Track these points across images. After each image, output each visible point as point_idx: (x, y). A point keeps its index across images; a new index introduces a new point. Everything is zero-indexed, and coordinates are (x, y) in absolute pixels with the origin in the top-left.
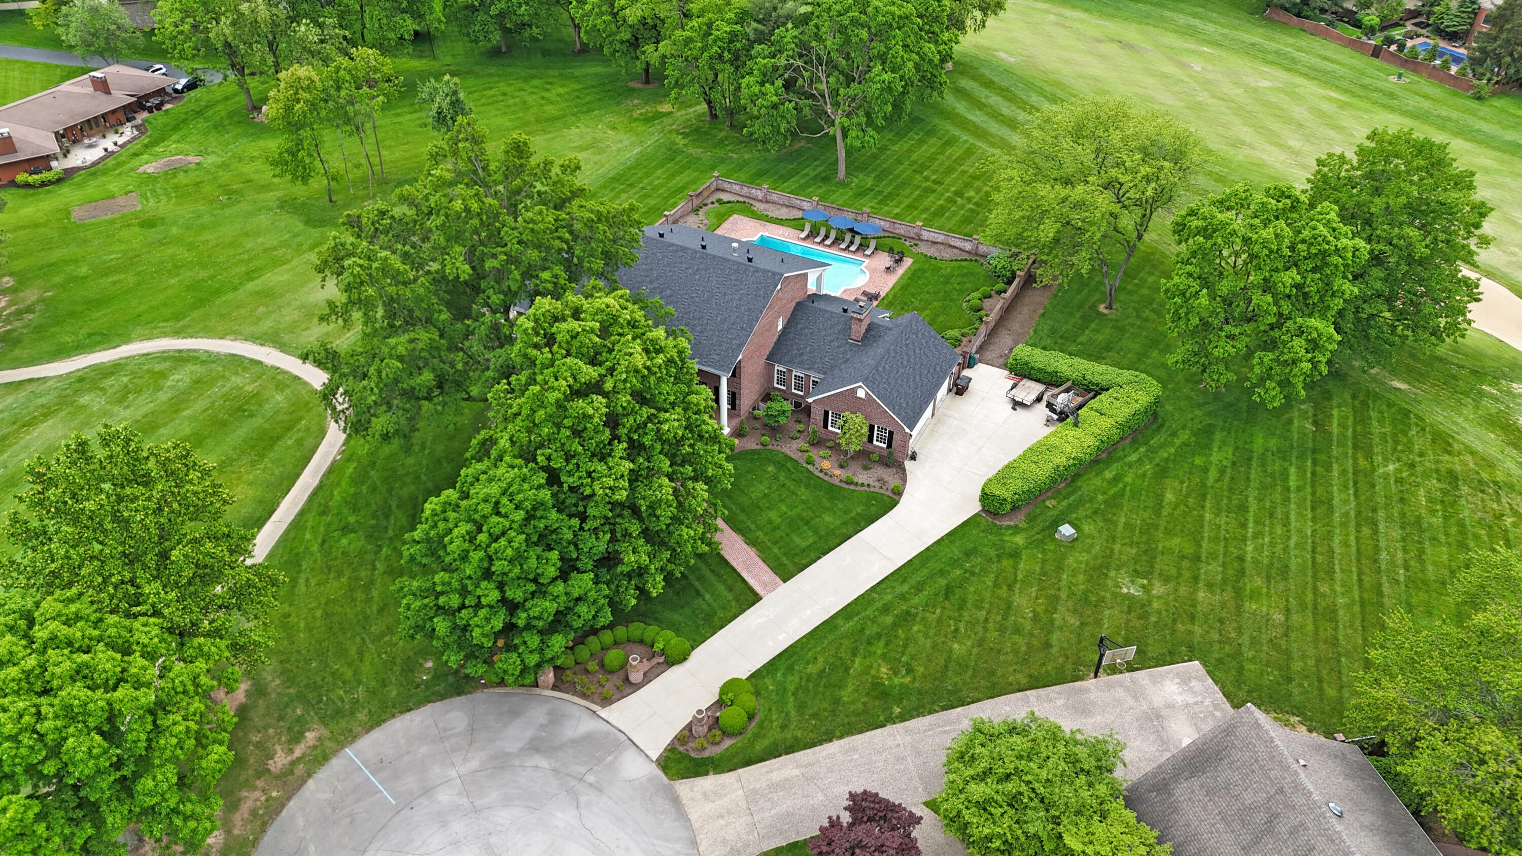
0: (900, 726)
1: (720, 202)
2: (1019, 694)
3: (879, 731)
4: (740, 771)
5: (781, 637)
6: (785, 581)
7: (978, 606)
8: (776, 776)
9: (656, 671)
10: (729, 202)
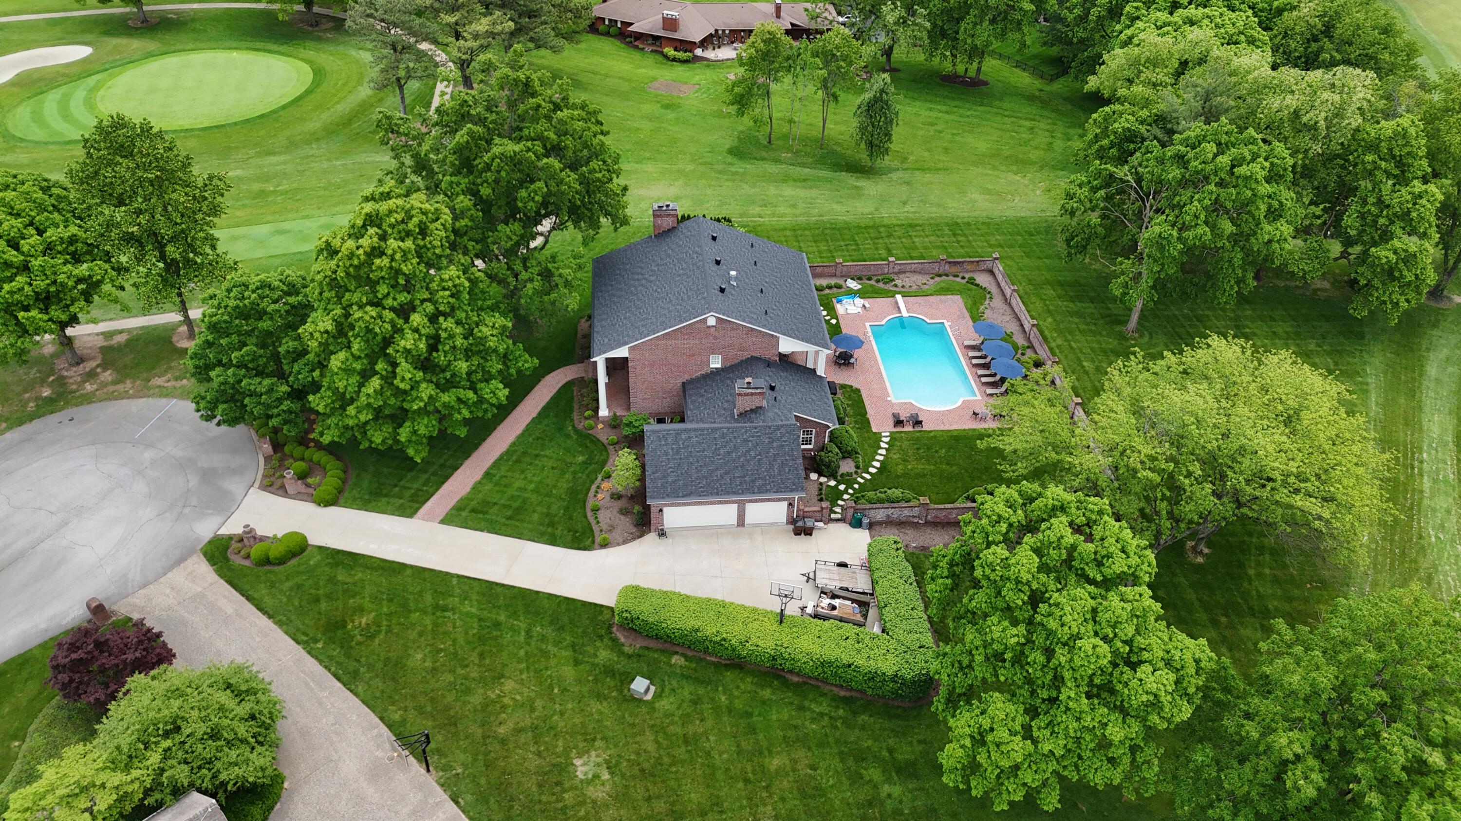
0: (304, 653)
1: (972, 281)
2: (378, 720)
3: (292, 642)
4: (222, 581)
5: (372, 546)
6: (442, 522)
7: (481, 655)
8: (222, 603)
9: (305, 497)
10: (978, 285)
